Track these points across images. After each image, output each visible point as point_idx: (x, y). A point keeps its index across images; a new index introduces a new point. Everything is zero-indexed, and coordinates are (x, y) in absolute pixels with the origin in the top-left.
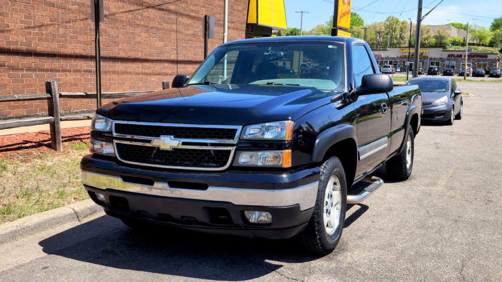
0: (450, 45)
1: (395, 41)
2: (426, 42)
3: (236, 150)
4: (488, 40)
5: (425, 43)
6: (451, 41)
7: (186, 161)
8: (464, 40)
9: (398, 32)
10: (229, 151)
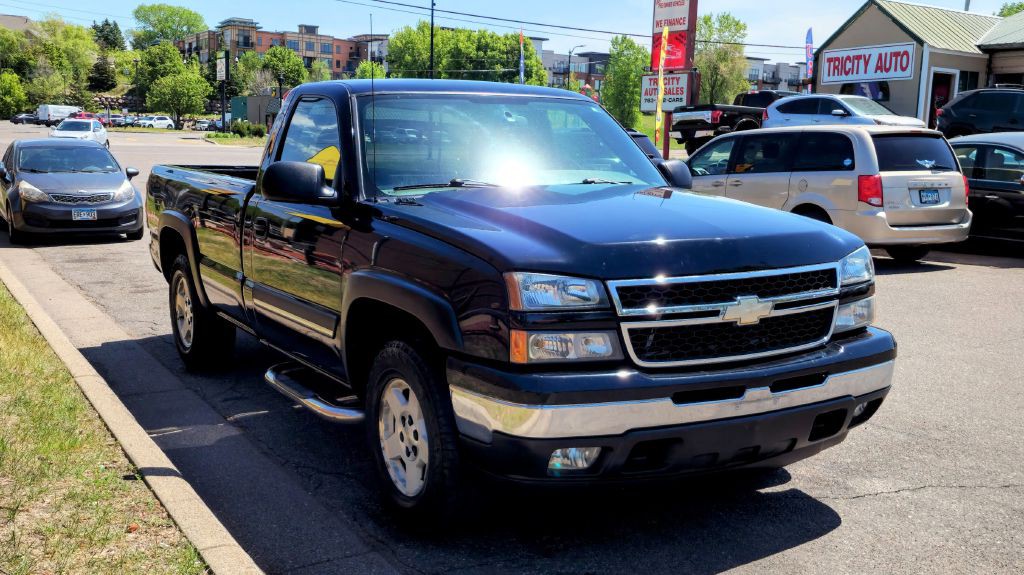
10: (831, 310)
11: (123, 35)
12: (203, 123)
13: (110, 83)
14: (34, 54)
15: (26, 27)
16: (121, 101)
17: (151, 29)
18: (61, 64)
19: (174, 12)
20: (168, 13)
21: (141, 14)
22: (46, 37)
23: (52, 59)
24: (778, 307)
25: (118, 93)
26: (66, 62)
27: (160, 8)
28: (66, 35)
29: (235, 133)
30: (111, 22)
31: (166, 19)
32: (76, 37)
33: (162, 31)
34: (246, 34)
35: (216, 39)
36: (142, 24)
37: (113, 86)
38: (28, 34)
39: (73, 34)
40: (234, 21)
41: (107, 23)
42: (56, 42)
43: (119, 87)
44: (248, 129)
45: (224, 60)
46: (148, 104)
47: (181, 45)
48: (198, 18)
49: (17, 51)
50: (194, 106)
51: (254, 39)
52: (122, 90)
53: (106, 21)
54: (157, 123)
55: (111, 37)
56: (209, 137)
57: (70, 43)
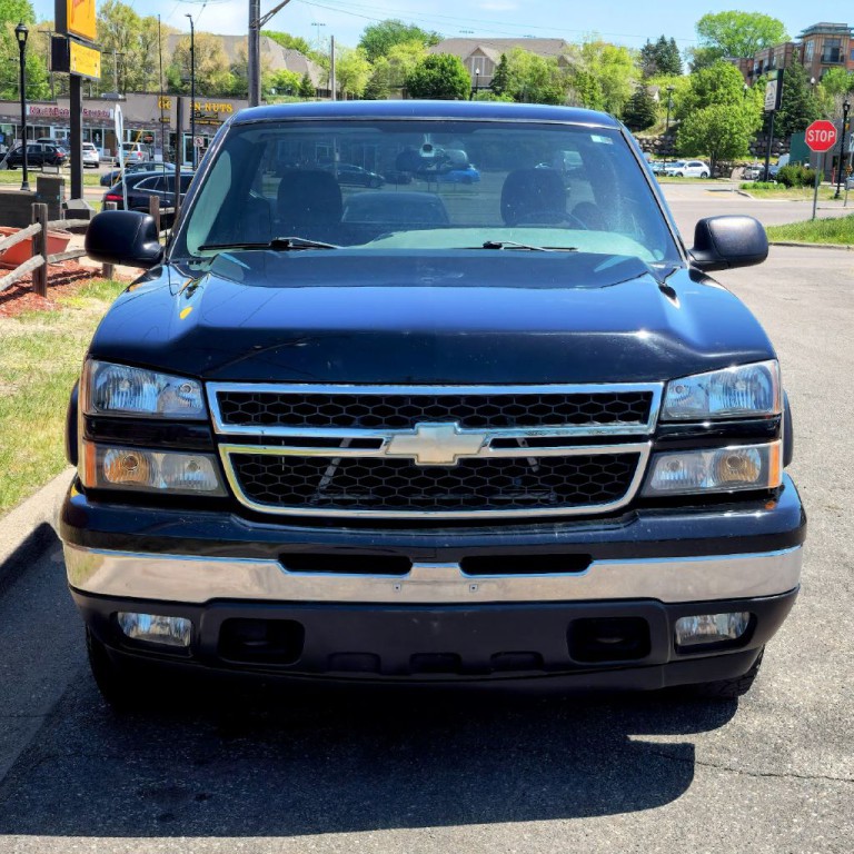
0: (273, 91)
1: (131, 75)
2: (213, 81)
3: (653, 451)
4: (362, 82)
5: (210, 85)
6: (273, 80)
7: (497, 492)
8: (306, 82)
9: (136, 49)
10: (635, 457)
11: (680, 55)
12: (756, 169)
13: (648, 119)
14: (564, 86)
15: (560, 52)
16: (657, 143)
17: (717, 45)
18: (593, 98)
19: (748, 21)
20: (739, 22)
21: (706, 26)
22: (581, 65)
23: (583, 91)
24: (497, 443)
25: (656, 132)
26: (599, 95)
27: (730, 17)
28: (605, 59)
29: (779, 182)
30: (668, 39)
31: (737, 31)
32: (617, 61)
33: (729, 49)
34: (836, 45)
35: (794, 52)
36: (706, 39)
37: (651, 123)
38: (562, 61)
39: (613, 59)
40: (821, 28)
41: (663, 41)
42: (592, 69)
43: (659, 123)
44: (799, 176)
45: (775, 82)
46: (679, 145)
47: (749, 65)
48: (778, 26)
49: (547, 83)
50: (735, 147)
51: (845, 51)
52: (661, 128)
53: (663, 38)
54: (688, 171)
55: (666, 60)
56: (744, 188)
57: (609, 69)
